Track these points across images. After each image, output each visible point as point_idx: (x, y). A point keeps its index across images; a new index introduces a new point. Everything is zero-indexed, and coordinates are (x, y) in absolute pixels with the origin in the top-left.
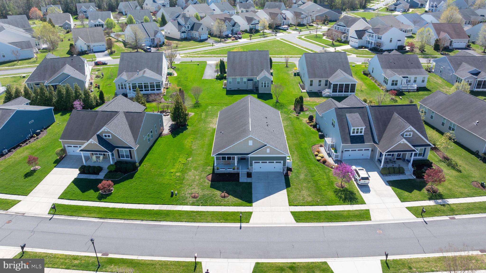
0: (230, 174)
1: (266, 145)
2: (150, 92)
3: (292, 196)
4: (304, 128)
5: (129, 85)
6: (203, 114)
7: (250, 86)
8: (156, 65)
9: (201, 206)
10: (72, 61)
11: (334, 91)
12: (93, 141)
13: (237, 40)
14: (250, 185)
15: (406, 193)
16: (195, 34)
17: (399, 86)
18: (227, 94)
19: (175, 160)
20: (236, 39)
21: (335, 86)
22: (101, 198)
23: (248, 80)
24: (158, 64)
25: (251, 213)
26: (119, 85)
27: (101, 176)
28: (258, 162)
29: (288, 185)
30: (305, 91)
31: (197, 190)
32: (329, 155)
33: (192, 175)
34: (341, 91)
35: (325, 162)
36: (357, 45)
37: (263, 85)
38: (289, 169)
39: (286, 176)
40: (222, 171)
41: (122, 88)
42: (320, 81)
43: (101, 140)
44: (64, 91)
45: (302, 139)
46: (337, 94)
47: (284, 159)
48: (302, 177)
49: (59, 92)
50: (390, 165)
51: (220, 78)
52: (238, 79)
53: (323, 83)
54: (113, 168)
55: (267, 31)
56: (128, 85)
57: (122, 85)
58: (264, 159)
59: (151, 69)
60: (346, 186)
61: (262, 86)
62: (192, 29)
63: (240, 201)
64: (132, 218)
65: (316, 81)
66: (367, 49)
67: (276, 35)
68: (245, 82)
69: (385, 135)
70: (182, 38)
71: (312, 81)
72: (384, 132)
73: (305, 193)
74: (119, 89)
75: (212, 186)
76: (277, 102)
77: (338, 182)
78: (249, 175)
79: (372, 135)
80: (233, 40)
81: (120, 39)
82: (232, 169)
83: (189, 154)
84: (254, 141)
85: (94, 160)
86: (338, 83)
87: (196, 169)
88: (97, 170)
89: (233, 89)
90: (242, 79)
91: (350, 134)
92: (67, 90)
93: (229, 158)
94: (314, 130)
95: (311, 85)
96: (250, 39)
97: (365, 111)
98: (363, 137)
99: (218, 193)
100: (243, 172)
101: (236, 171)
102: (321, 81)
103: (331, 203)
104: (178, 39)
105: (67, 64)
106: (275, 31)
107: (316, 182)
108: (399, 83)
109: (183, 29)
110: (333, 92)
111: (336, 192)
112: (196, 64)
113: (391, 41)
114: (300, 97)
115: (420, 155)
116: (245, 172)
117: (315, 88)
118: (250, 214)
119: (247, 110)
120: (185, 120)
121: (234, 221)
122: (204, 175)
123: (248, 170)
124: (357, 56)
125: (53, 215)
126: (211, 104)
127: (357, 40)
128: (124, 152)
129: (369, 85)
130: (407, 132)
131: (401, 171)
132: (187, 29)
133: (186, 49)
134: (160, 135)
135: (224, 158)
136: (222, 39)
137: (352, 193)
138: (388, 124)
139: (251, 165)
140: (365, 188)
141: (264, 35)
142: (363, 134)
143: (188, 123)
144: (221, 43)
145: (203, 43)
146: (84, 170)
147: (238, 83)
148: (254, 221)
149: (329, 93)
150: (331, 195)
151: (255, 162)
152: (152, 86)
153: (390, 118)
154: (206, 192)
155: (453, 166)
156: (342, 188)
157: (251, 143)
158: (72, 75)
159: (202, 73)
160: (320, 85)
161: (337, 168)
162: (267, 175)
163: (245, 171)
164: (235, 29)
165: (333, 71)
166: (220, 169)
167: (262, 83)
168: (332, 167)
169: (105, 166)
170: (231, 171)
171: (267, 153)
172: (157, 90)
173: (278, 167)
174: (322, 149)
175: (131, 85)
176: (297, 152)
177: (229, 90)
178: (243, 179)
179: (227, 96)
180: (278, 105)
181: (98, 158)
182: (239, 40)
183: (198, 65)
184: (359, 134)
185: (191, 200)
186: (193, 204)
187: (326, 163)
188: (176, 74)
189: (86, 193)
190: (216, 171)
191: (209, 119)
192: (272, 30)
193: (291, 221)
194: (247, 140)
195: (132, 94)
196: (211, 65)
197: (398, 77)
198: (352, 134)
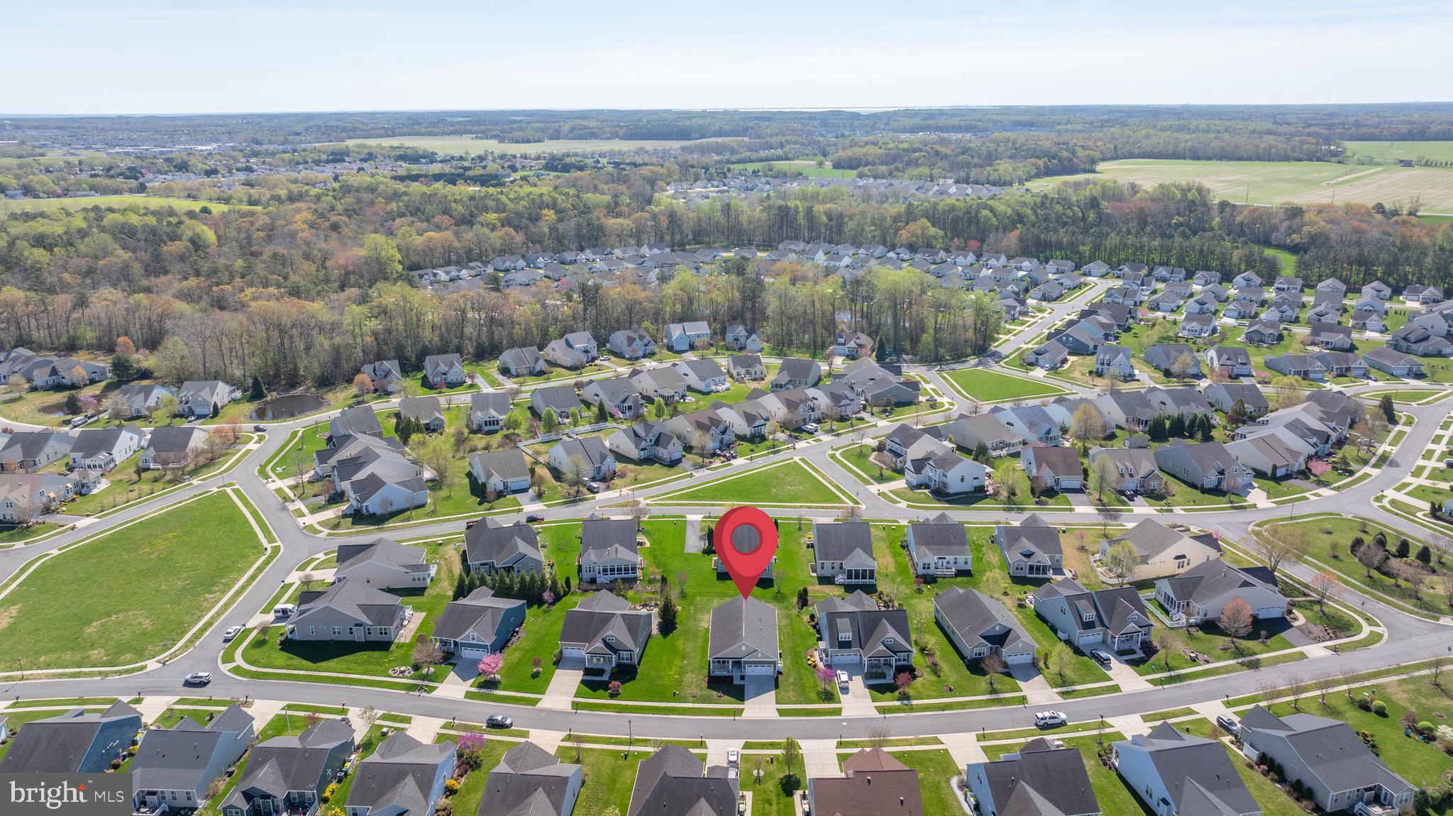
0: (724, 677)
1: (758, 650)
2: (624, 576)
3: (779, 697)
4: (803, 629)
5: (599, 568)
6: (692, 608)
9: (701, 703)
11: (849, 577)
12: (599, 644)
14: (742, 687)
15: (880, 695)
16: (663, 452)
17: (932, 571)
18: (718, 579)
19: (671, 663)
20: (728, 460)
21: (850, 572)
22: (613, 696)
26: (586, 568)
27: (606, 678)
28: (750, 666)
29: (777, 687)
30: (815, 574)
31: (696, 691)
32: (821, 659)
33: (689, 677)
34: (864, 577)
35: (815, 666)
36: (914, 482)
38: (780, 673)
39: (777, 679)
40: (718, 673)
41: (590, 571)
43: (607, 644)
44: (528, 578)
45: (799, 641)
46: (853, 581)
47: (774, 663)
48: (791, 680)
49: (523, 579)
50: (874, 670)
51: (708, 552)
53: (837, 566)
54: (616, 670)
55: (781, 436)
56: (597, 568)
57: (590, 568)
58: (756, 663)
60: (829, 688)
62: (657, 443)
63: (734, 700)
65: (829, 563)
66: (927, 491)
67: (796, 446)
69: (871, 641)
70: (642, 459)
71: (824, 563)
72: (870, 637)
73: (791, 694)
74: (586, 571)
75: (709, 687)
76: (779, 592)
77: (821, 685)
78: (742, 678)
79: (859, 640)
80: (723, 462)
81: (541, 459)
82: (727, 672)
83: (684, 657)
84: (747, 646)
85: (596, 663)
86: (855, 567)
87: (692, 672)
88: (600, 672)
89: (725, 572)
91: (838, 639)
92: (532, 578)
93: (724, 662)
94: (812, 630)
95: (822, 568)
96: (751, 459)
98: (849, 643)
99: (715, 693)
100: (737, 674)
101: (730, 674)
102: (834, 563)
103: (813, 702)
104: (636, 459)
105: (516, 537)
106: (793, 434)
107: (803, 685)
108: (932, 566)
109: (643, 444)
110: (847, 579)
111: (819, 693)
112: (672, 522)
113: (962, 480)
114: (803, 589)
115: (904, 660)
116: (739, 675)
117: (827, 572)
118: (742, 710)
119: (740, 612)
120: (674, 618)
121: (729, 715)
122: (701, 677)
123: (741, 673)
124: (908, 506)
125: (575, 711)
126: (700, 594)
127: (915, 475)
128: (625, 654)
129: (898, 565)
131: (883, 676)
132: (649, 443)
133: (651, 486)
134: (650, 635)
135: (719, 662)
136: (705, 461)
137: (832, 694)
139: (745, 668)
140: (845, 690)
141: (774, 446)
142: (849, 639)
143: (677, 621)
144: (705, 469)
145: (676, 469)
146: (588, 672)
148: (745, 715)
149: (842, 580)
150: (813, 696)
151: (748, 666)
152: (627, 569)
153: (877, 625)
154: (704, 693)
155: (935, 668)
156: (825, 690)
157: (744, 648)
158: (529, 555)
159: (682, 539)
160: (833, 568)
161: (825, 672)
162: (759, 677)
164: (727, 437)
165: (850, 550)
166: (716, 672)
168: (820, 671)
169: (608, 669)
170: (725, 673)
171: (759, 657)
172: (632, 573)
173: (769, 671)
174: (816, 653)
175: (601, 568)
176: (790, 656)
177: (720, 573)
178: (737, 681)
179: (718, 582)
180: (779, 598)
181: (598, 660)
182: (733, 461)
183: (675, 523)
184: (847, 639)
185: (692, 699)
186: (694, 702)
187: (816, 668)
188: (648, 545)
189: (597, 692)
190: (712, 674)
191: (699, 616)
192: (789, 433)
193: (775, 716)
194: (741, 646)
195: (601, 579)
196: (692, 523)
197: (932, 559)
198: (840, 640)
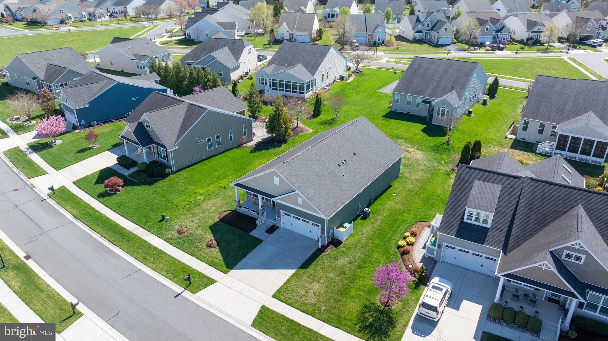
0: (251, 219)
1: (296, 191)
2: (291, 94)
3: (292, 284)
5: (270, 80)
7: (424, 112)
8: (314, 61)
9: (174, 246)
10: (233, 44)
11: (560, 147)
13: (496, 51)
14: (257, 243)
18: (384, 116)
19: (218, 179)
20: (493, 50)
21: (564, 138)
22: (101, 196)
23: (424, 102)
24: (317, 60)
25: (213, 282)
26: (259, 78)
28: (288, 215)
29: (306, 264)
30: (514, 137)
33: (212, 204)
35: (405, 253)
37: (441, 113)
38: (337, 243)
39: (319, 251)
40: (245, 211)
41: (263, 83)
42: (542, 126)
43: (140, 129)
46: (566, 154)
52: (410, 98)
53: (548, 129)
54: (141, 167)
55: (558, 45)
56: (268, 80)
57: (262, 79)
58: (298, 214)
59: (306, 66)
60: (396, 306)
61: (438, 114)
62: (433, 28)
63: (221, 259)
64: (97, 229)
65: (534, 124)
67: (569, 51)
68: (418, 105)
70: (415, 40)
71: (526, 123)
72: (531, 236)
73: (317, 287)
74: (260, 83)
75: (213, 226)
76: (447, 142)
79: (507, 234)
80: (487, 50)
82: (256, 213)
84: (281, 179)
86: (571, 135)
88: (132, 165)
89: (400, 111)
90: (414, 98)
91: (463, 218)
95: (525, 129)
97: (518, 186)
98: (487, 233)
99: (209, 237)
100: (267, 222)
102: (544, 125)
104: (411, 39)
105: (226, 47)
106: (572, 45)
107: (353, 279)
109: (420, 27)
110: (557, 148)
111: (368, 308)
112: (392, 72)
114: (476, 141)
116: (269, 224)
117: (530, 136)
118: (210, 283)
123: (275, 223)
125: (48, 197)
130: (567, 248)
131: (529, 325)
132: (425, 28)
133: (406, 54)
134: (240, 145)
136: (471, 47)
137: (391, 323)
138: (551, 222)
139: (279, 216)
141: (546, 50)
142: (489, 226)
144: (466, 52)
147: (409, 103)
148: (203, 295)
149: (549, 149)
151: (284, 213)
152: (294, 87)
154: (198, 231)
156: (385, 306)
157: (277, 181)
159: (385, 84)
160: (541, 132)
163: (270, 222)
164: (502, 36)
166: (243, 208)
167: (439, 110)
168: (408, 265)
170: (254, 214)
171: (298, 204)
172: (300, 93)
173: (315, 232)
175: (271, 81)
176: (381, 222)
177: (394, 112)
178: (258, 232)
179: (381, 119)
182: (498, 52)
183: (395, 73)
184: (480, 224)
185: (173, 234)
187: (406, 257)
188: (350, 80)
189: (96, 186)
190: (238, 208)
192: (569, 44)
193: (246, 319)
194: (272, 175)
195: (269, 92)
198: (465, 220)
